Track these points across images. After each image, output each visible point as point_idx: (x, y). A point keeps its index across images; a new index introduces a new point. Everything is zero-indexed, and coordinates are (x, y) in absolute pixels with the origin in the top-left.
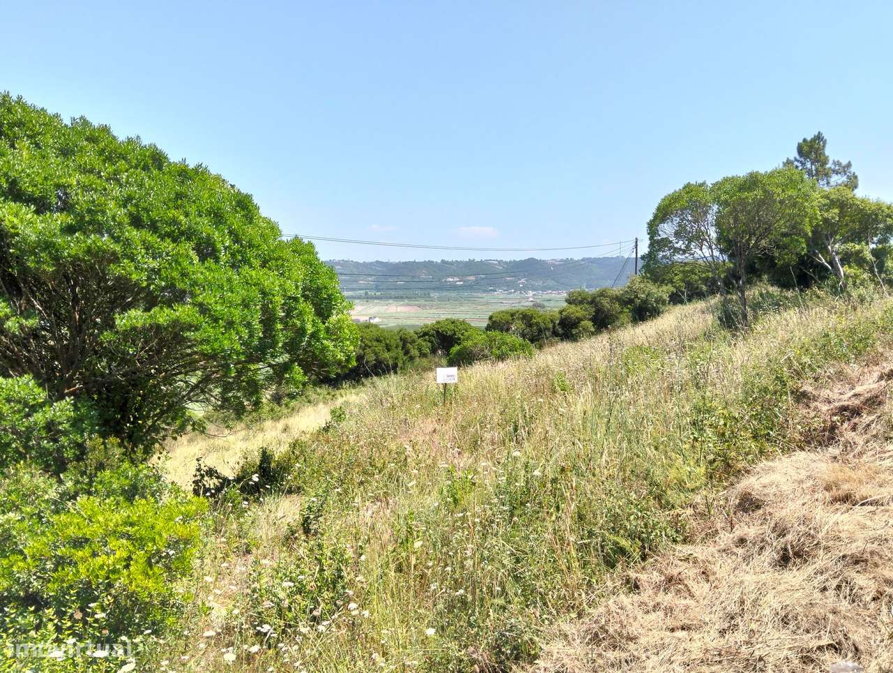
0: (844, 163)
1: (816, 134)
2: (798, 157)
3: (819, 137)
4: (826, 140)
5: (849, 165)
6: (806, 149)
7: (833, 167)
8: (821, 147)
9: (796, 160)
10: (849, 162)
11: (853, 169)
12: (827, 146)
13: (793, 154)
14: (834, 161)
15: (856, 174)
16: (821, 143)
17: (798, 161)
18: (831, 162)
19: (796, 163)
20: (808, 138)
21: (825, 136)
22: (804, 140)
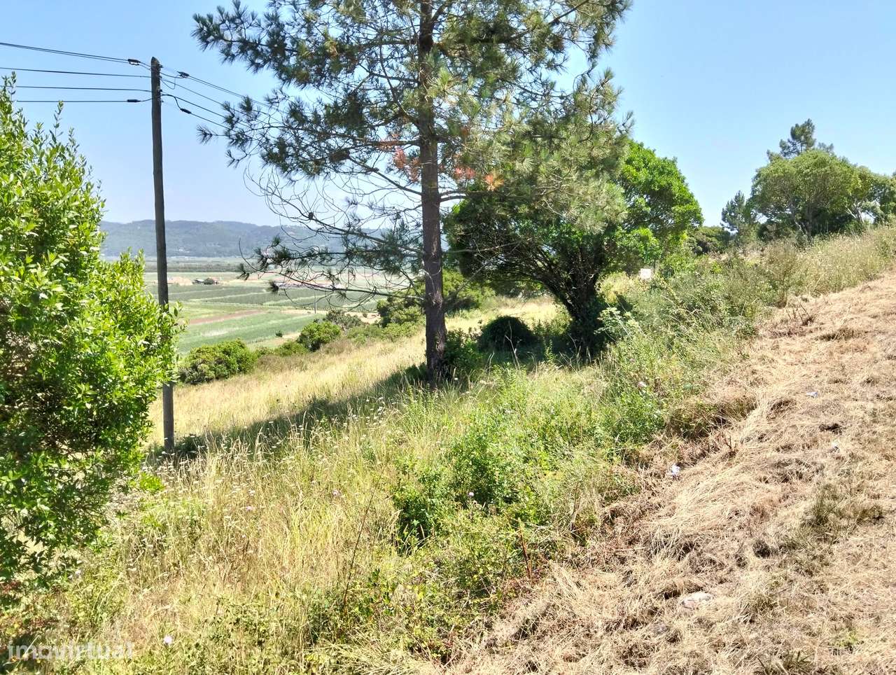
0: (828, 145)
1: (807, 120)
2: (791, 139)
3: (808, 123)
4: (814, 126)
5: (831, 147)
6: (797, 132)
7: (818, 147)
8: (810, 132)
9: (789, 141)
10: (832, 145)
12: (814, 131)
13: (787, 136)
14: (819, 143)
16: (810, 128)
17: (791, 142)
18: (817, 144)
19: (789, 144)
20: (800, 124)
21: (814, 122)
22: (797, 125)
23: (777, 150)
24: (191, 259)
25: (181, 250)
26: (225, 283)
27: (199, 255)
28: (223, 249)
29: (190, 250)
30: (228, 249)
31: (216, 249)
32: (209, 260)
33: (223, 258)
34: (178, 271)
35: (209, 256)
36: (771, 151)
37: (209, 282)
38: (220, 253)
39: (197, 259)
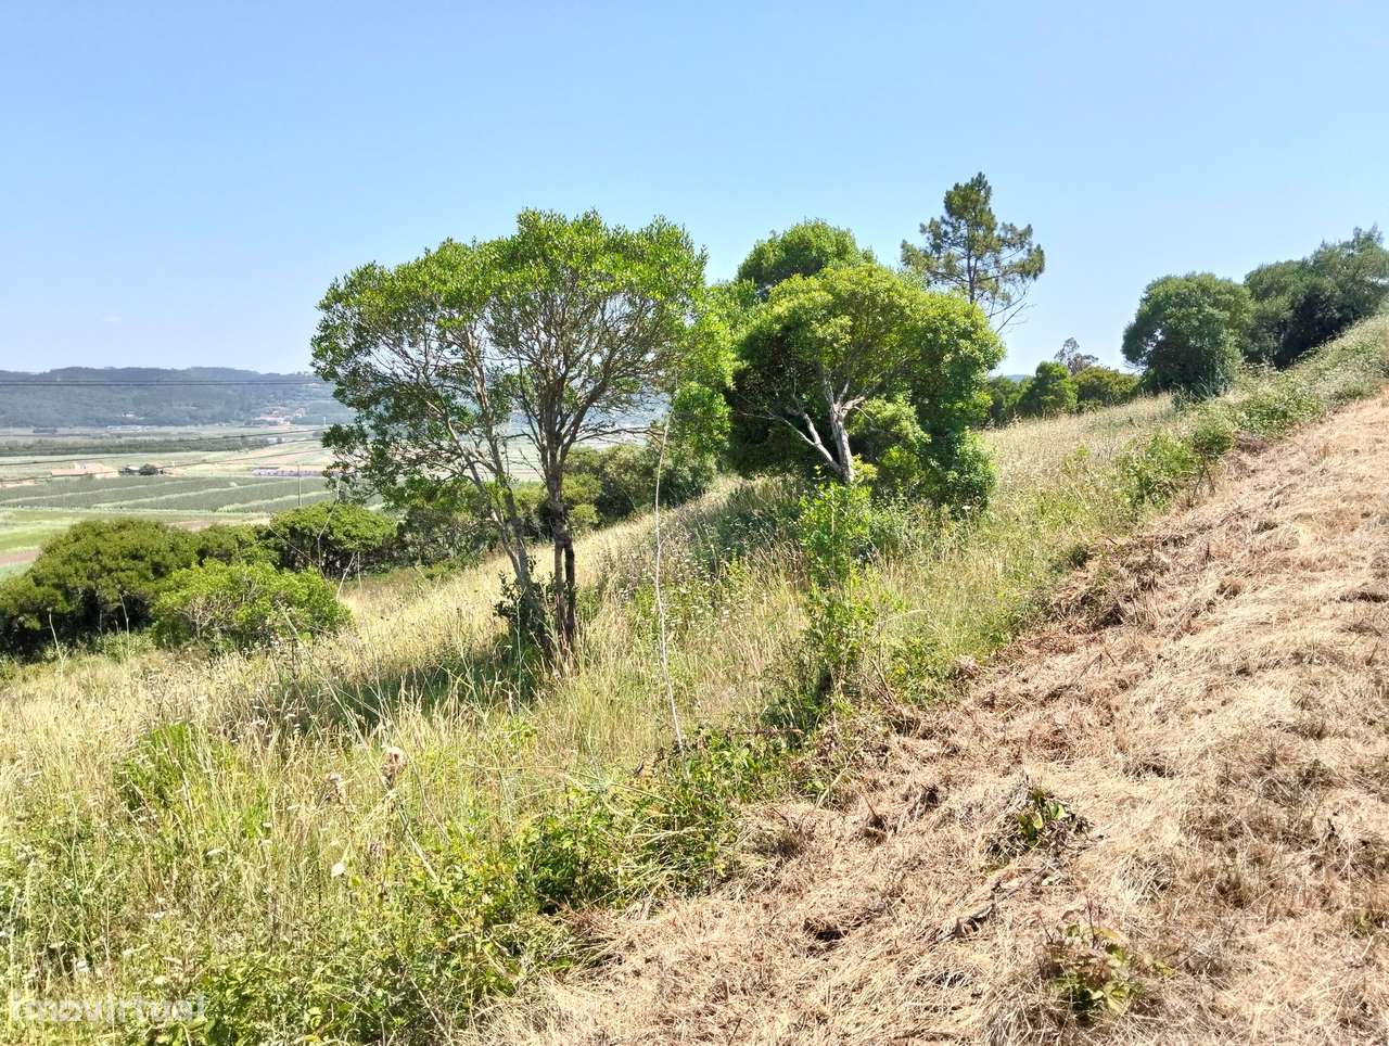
0: (1021, 227)
1: (976, 176)
2: (947, 217)
3: (979, 183)
4: (990, 188)
5: (1029, 230)
6: (957, 201)
7: (1002, 234)
8: (982, 200)
9: (944, 221)
10: (1029, 226)
11: (1035, 240)
12: (992, 198)
13: (940, 212)
14: (1003, 224)
15: (1042, 248)
16: (982, 193)
17: (947, 223)
18: (1000, 226)
19: (944, 227)
20: (962, 184)
21: (990, 180)
22: (957, 187)
23: (921, 242)
24: (146, 429)
25: (130, 416)
26: (179, 472)
27: (160, 424)
28: (200, 412)
29: (146, 415)
30: (208, 413)
31: (188, 412)
32: (174, 432)
33: (200, 426)
34: (108, 452)
35: (176, 425)
36: (910, 243)
37: (148, 471)
38: (195, 420)
39: (156, 429)
